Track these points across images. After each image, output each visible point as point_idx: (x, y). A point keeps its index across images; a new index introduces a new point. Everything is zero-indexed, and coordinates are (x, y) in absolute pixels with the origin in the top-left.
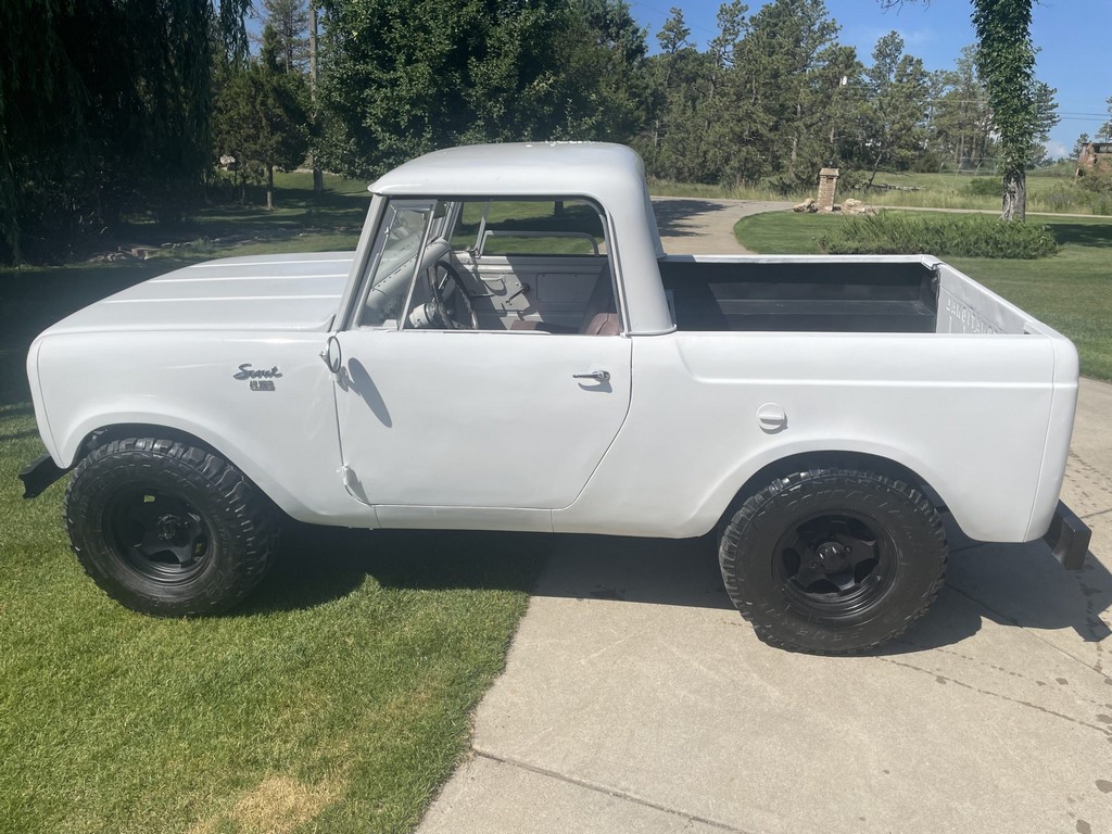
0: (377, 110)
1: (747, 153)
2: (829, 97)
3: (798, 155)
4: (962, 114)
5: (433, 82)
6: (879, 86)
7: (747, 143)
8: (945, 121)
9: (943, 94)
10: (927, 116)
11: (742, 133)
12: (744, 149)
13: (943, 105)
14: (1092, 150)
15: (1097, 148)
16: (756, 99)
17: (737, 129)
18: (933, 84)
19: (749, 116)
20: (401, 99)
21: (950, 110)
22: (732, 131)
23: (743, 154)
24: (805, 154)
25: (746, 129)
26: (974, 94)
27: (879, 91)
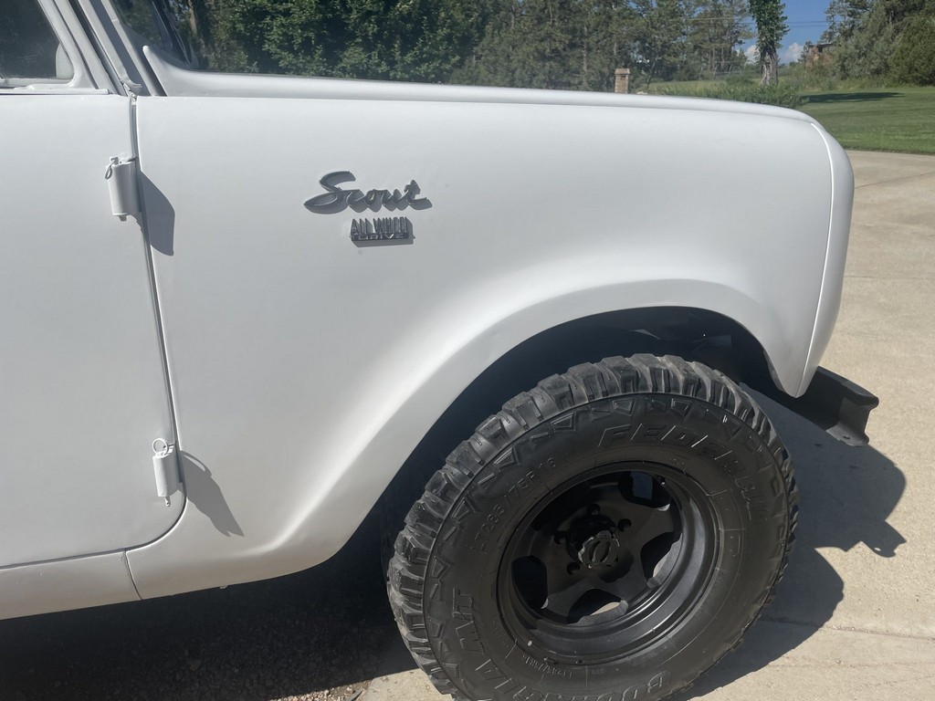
0: (275, 34)
1: (551, 67)
2: (610, 18)
3: (588, 67)
4: (712, 30)
5: (318, 10)
6: (644, 10)
7: (550, 59)
8: (698, 37)
9: (696, 15)
10: (684, 34)
11: (545, 50)
12: (547, 64)
13: (696, 23)
14: (816, 50)
15: (820, 48)
16: (554, 21)
17: (540, 48)
18: (687, 7)
19: (549, 36)
20: (293, 26)
21: (702, 27)
22: (537, 50)
23: (547, 68)
24: (595, 67)
25: (546, 47)
26: (720, 11)
27: (644, 15)
